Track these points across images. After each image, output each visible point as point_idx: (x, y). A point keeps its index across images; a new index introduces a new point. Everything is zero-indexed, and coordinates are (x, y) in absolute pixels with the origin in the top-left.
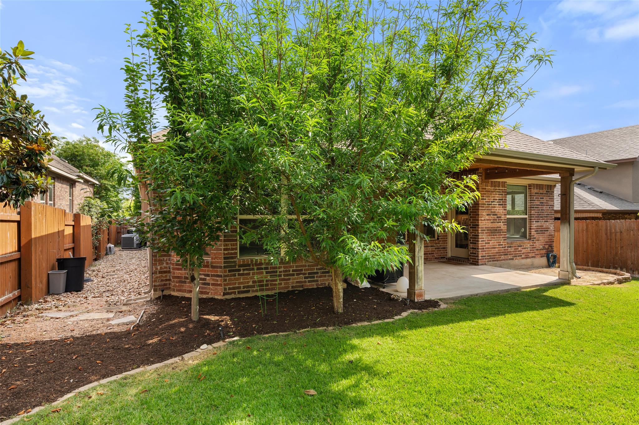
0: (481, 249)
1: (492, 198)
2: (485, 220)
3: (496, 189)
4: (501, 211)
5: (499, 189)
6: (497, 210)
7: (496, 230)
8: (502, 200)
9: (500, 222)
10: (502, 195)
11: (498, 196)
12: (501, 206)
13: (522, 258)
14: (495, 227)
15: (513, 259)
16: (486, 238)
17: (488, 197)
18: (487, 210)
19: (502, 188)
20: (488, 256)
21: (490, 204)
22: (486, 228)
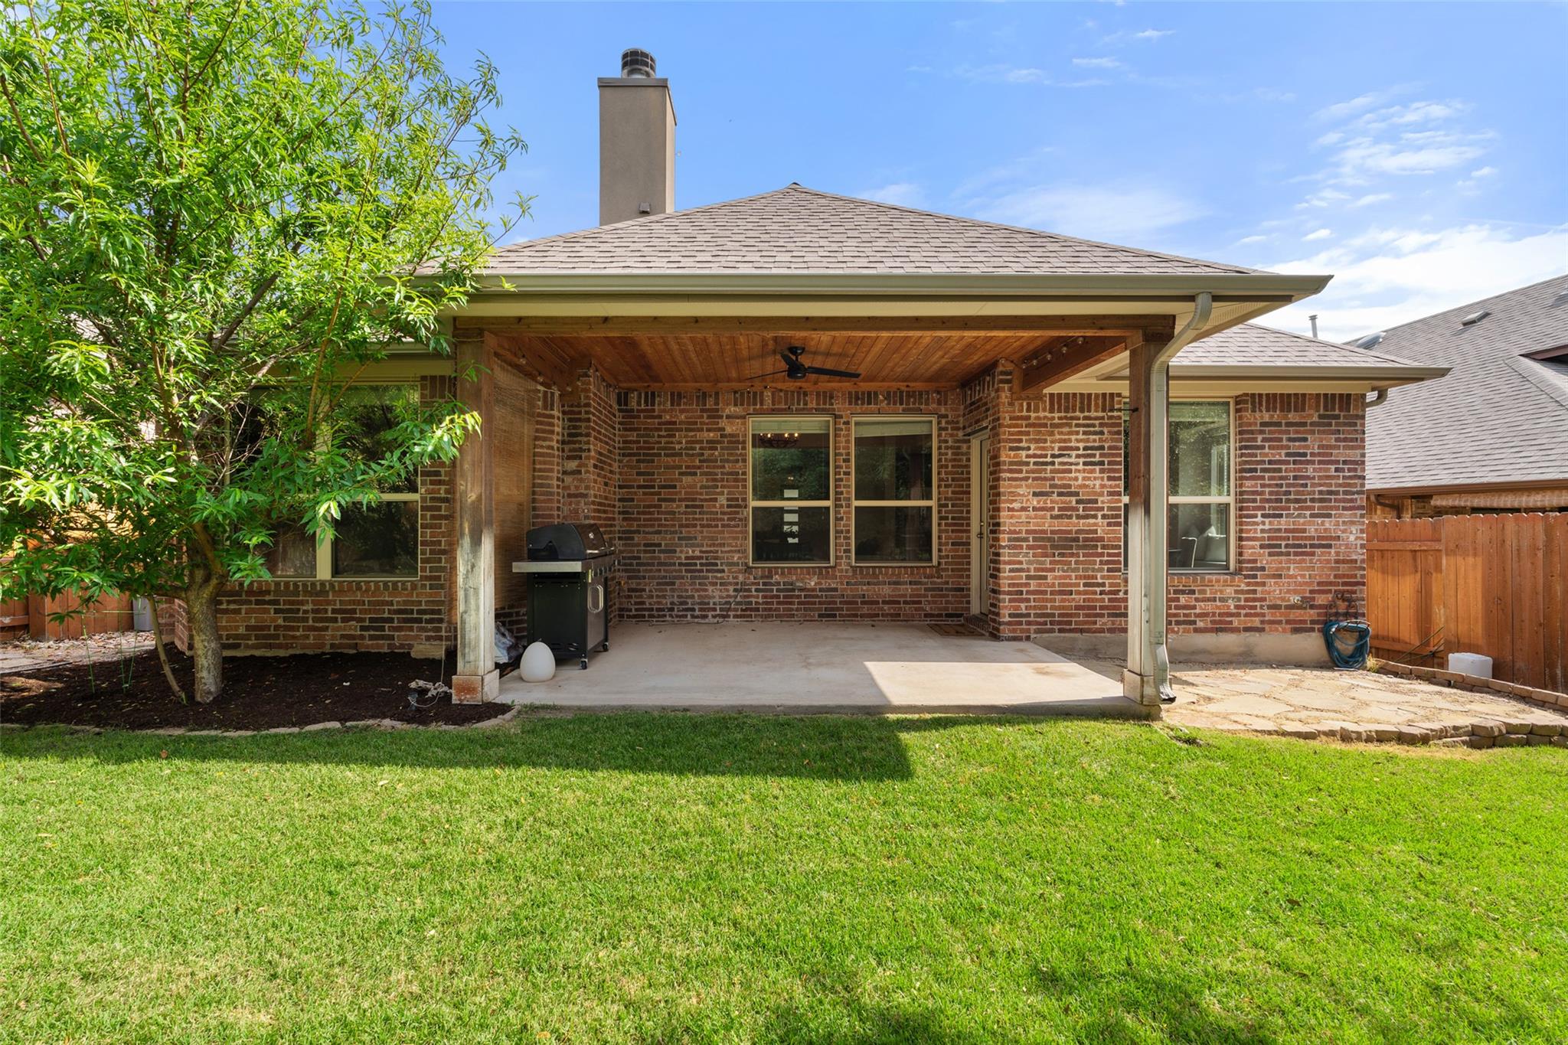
0: (1009, 593)
1: (1057, 445)
2: (1023, 509)
3: (1072, 418)
4: (1098, 483)
5: (1085, 418)
6: (1076, 479)
7: (1077, 540)
8: (1102, 448)
9: (1095, 517)
10: (1102, 433)
11: (1081, 437)
12: (1097, 468)
13: (1196, 630)
14: (1070, 532)
16: (1029, 562)
17: (1037, 441)
18: (1034, 479)
19: (1100, 414)
20: (1037, 615)
21: (1046, 464)
22: (1027, 532)
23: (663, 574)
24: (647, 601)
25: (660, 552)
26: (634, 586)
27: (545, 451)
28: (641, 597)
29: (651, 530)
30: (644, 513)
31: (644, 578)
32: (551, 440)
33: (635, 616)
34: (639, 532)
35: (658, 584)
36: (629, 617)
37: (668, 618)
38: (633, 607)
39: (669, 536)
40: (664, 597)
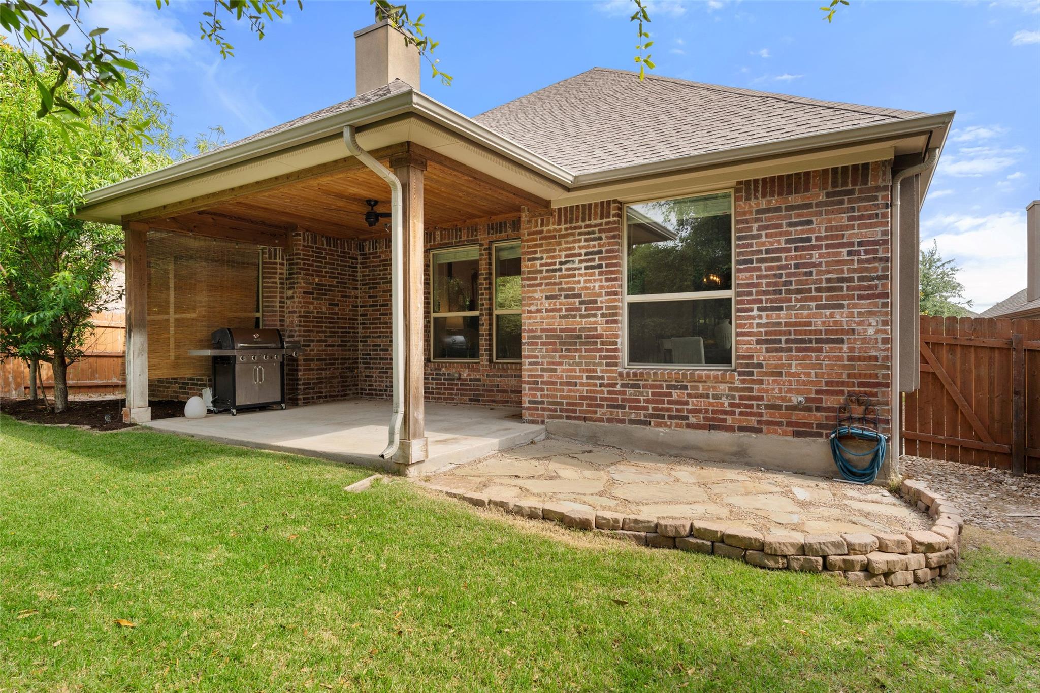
0: (528, 383)
1: (564, 253)
2: (539, 311)
3: (576, 228)
4: (597, 285)
5: (587, 226)
6: (579, 282)
7: (580, 337)
8: (600, 252)
9: (595, 316)
10: (600, 238)
11: (583, 244)
12: (597, 271)
13: (689, 426)
14: (574, 330)
15: (646, 423)
16: (543, 357)
17: (548, 251)
18: (547, 284)
19: (599, 221)
20: (550, 403)
21: (555, 270)
22: (542, 331)
23: (382, 366)
24: (375, 384)
25: (381, 350)
26: (368, 374)
27: (270, 285)
28: (370, 381)
29: (376, 335)
30: (372, 324)
31: (372, 368)
32: (275, 278)
33: (368, 394)
34: (369, 337)
35: (380, 373)
36: (365, 394)
37: (385, 397)
38: (367, 388)
39: (385, 339)
40: (382, 381)
